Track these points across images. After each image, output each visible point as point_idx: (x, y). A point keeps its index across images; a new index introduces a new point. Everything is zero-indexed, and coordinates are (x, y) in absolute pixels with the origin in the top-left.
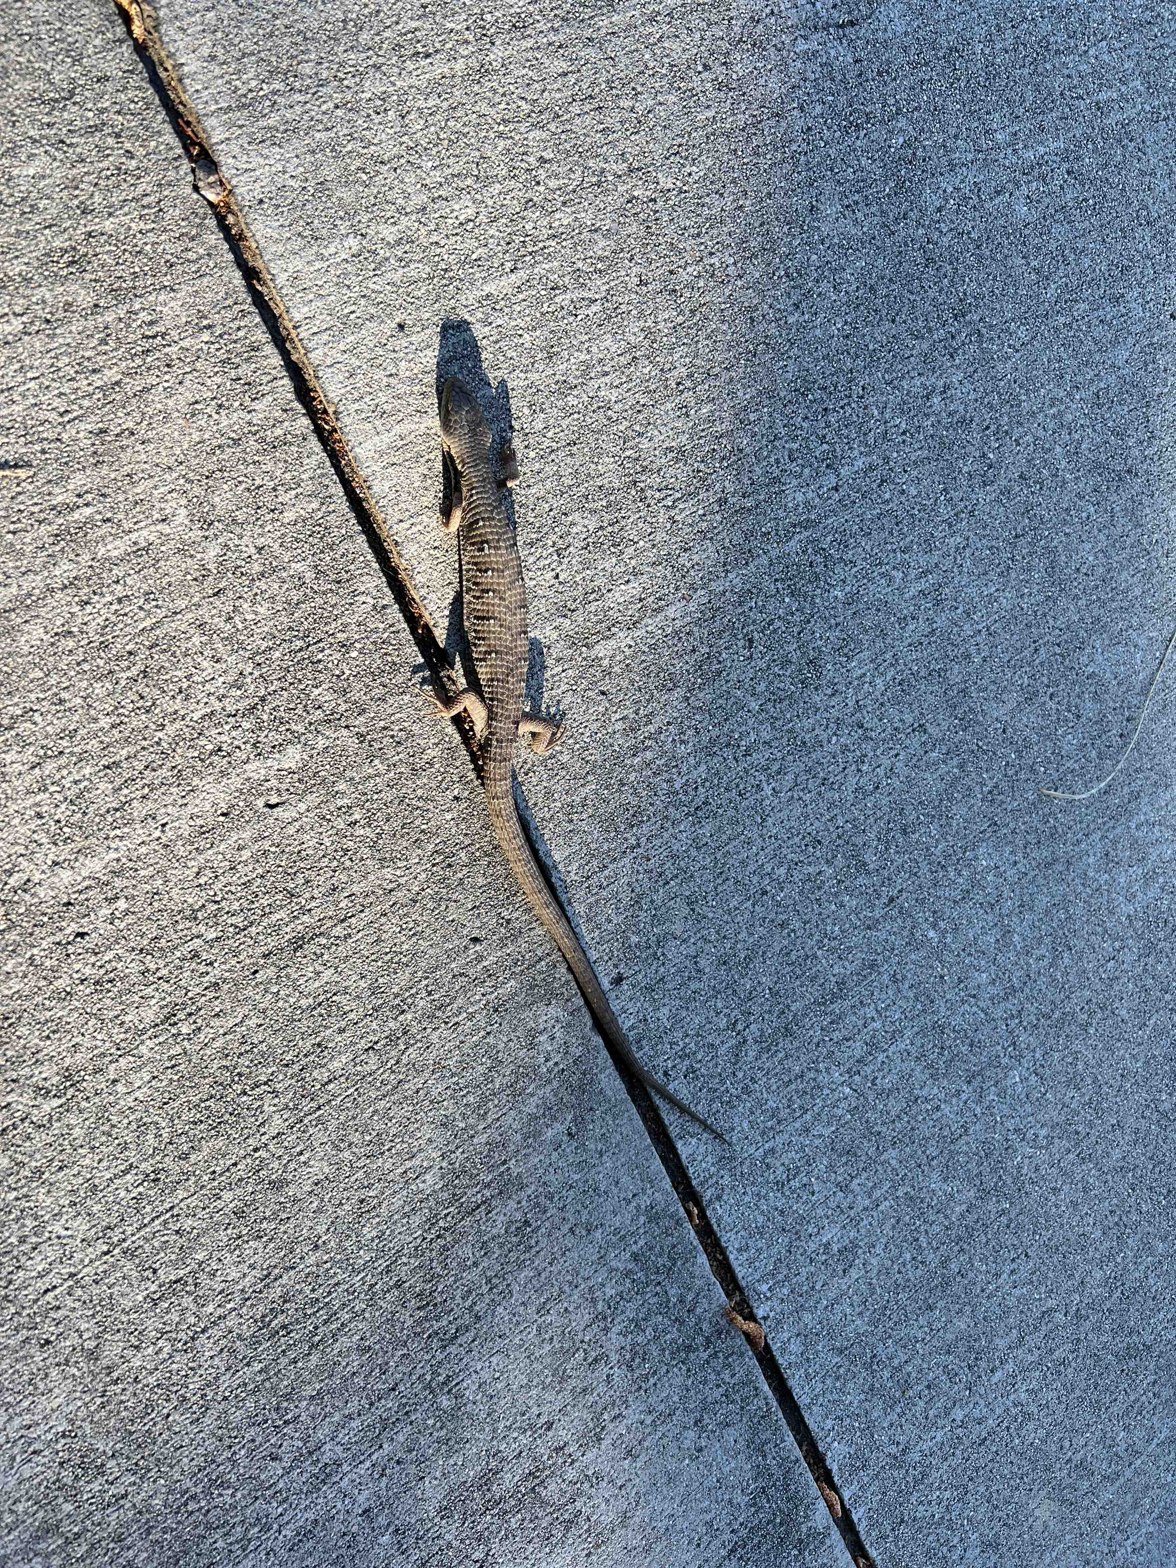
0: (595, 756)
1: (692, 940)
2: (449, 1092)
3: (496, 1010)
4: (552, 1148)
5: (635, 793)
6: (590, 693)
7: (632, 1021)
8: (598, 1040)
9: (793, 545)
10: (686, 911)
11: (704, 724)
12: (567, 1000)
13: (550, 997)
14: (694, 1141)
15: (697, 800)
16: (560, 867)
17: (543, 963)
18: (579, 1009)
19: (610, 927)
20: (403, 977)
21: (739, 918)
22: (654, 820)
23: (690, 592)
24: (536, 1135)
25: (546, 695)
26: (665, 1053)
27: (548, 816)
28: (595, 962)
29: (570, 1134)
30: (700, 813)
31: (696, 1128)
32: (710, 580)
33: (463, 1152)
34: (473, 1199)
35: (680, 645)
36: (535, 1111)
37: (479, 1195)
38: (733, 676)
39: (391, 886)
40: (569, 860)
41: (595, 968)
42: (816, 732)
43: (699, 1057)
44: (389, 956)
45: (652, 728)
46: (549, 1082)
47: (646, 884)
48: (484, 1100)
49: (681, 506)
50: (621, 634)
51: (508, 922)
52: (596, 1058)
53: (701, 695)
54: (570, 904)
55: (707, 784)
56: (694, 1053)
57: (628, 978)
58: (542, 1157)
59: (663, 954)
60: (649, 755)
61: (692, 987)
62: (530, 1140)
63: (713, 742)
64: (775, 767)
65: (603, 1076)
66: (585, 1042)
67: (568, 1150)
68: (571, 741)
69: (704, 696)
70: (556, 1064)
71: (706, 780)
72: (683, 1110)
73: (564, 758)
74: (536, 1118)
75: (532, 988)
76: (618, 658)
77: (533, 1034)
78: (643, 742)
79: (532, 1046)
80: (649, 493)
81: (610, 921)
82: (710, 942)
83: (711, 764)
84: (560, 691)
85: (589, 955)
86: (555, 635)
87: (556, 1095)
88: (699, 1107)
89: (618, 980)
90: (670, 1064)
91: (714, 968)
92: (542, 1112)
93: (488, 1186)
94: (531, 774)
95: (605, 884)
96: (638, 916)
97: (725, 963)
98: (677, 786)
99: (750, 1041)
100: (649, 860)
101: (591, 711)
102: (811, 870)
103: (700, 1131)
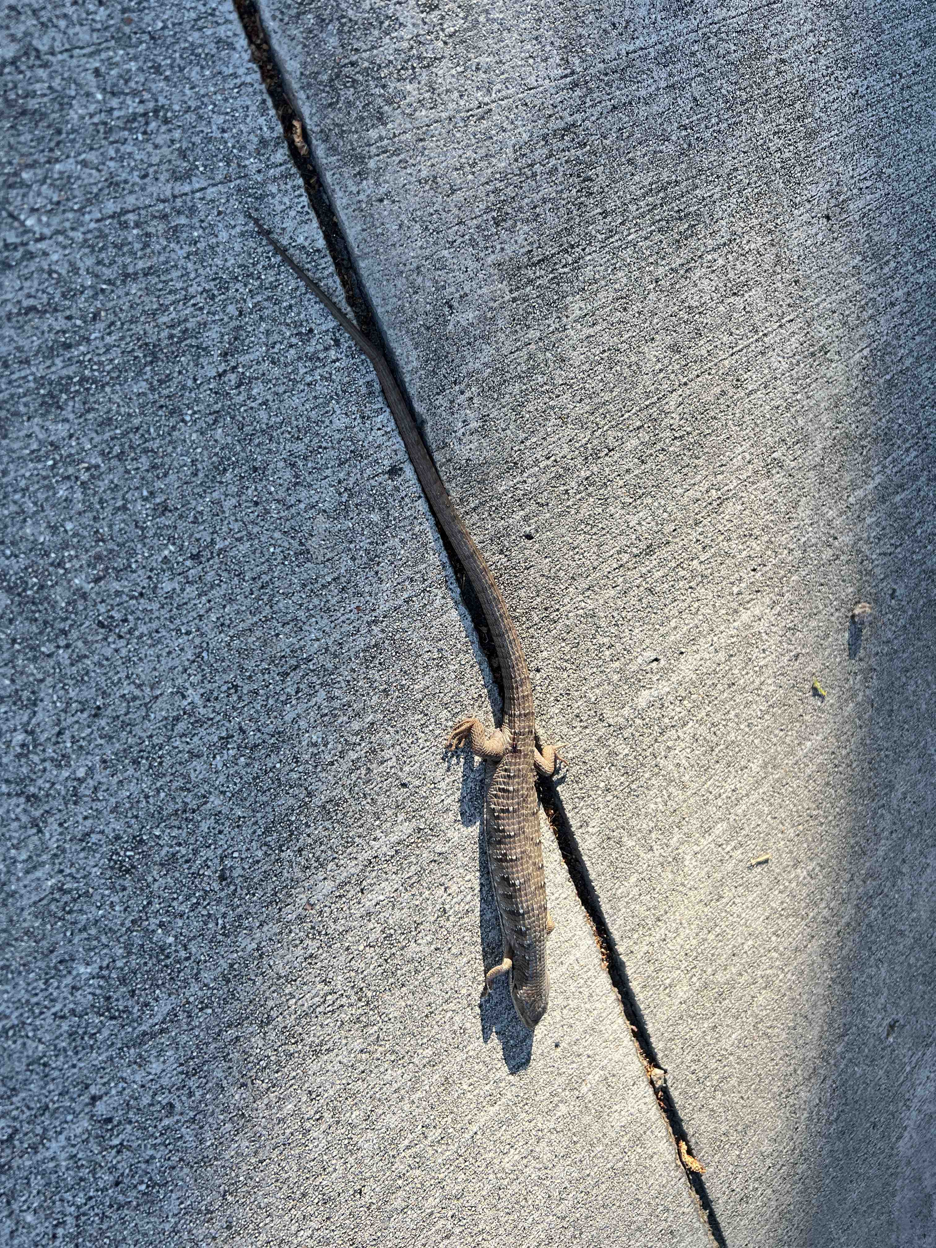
0: (415, 719)
1: (302, 506)
2: (557, 392)
3: (515, 463)
4: (469, 298)
5: (371, 682)
6: (417, 783)
7: (379, 419)
8: (420, 408)
9: (162, 1009)
10: (312, 543)
11: (287, 768)
12: (449, 460)
13: (467, 468)
14: (301, 240)
15: (297, 678)
16: (451, 604)
17: (473, 505)
18: (439, 448)
19: (403, 535)
20: (584, 511)
21: (236, 526)
22: (352, 653)
23: (304, 913)
24: (483, 319)
25: (460, 774)
26: (338, 370)
27: (461, 655)
28: (420, 497)
29: (451, 307)
30: (293, 662)
31: (297, 256)
32: (281, 933)
33: (549, 326)
34: (543, 272)
35: (318, 853)
36: (484, 347)
37: (538, 274)
38: (247, 832)
39: (587, 594)
40: (443, 610)
41: (419, 490)
42: (115, 779)
43: (292, 351)
44: (594, 530)
45: (353, 755)
46: (470, 375)
47: (360, 579)
48: (529, 373)
49: (317, 999)
50: (384, 849)
51: (502, 552)
52: (422, 388)
53: (292, 801)
54: (443, 565)
55: (283, 698)
56: (300, 358)
57: (383, 473)
58: (479, 292)
59: (340, 494)
60: (356, 725)
61: (302, 446)
62: (489, 315)
63: (276, 748)
64: (181, 727)
65: (415, 364)
66: (433, 409)
67: (453, 289)
68: (437, 732)
69: (286, 801)
70: (462, 393)
71: (284, 703)
72: (313, 286)
73: (445, 714)
74: (482, 337)
75: (483, 481)
76: (389, 824)
77: (483, 431)
78: (362, 739)
79: (484, 418)
80: (354, 998)
81: (402, 541)
82: (278, 501)
83: (279, 722)
84: (447, 780)
85: (426, 506)
86: (450, 834)
87: (463, 357)
88: (293, 284)
89: (394, 471)
90: (333, 354)
91: (272, 466)
92: (477, 343)
93: (530, 281)
94: (476, 696)
95: (407, 583)
96: (371, 543)
97: (255, 469)
98: (322, 694)
99: (216, 353)
100: (358, 608)
101: (418, 765)
102: (116, 586)
103: (291, 251)
